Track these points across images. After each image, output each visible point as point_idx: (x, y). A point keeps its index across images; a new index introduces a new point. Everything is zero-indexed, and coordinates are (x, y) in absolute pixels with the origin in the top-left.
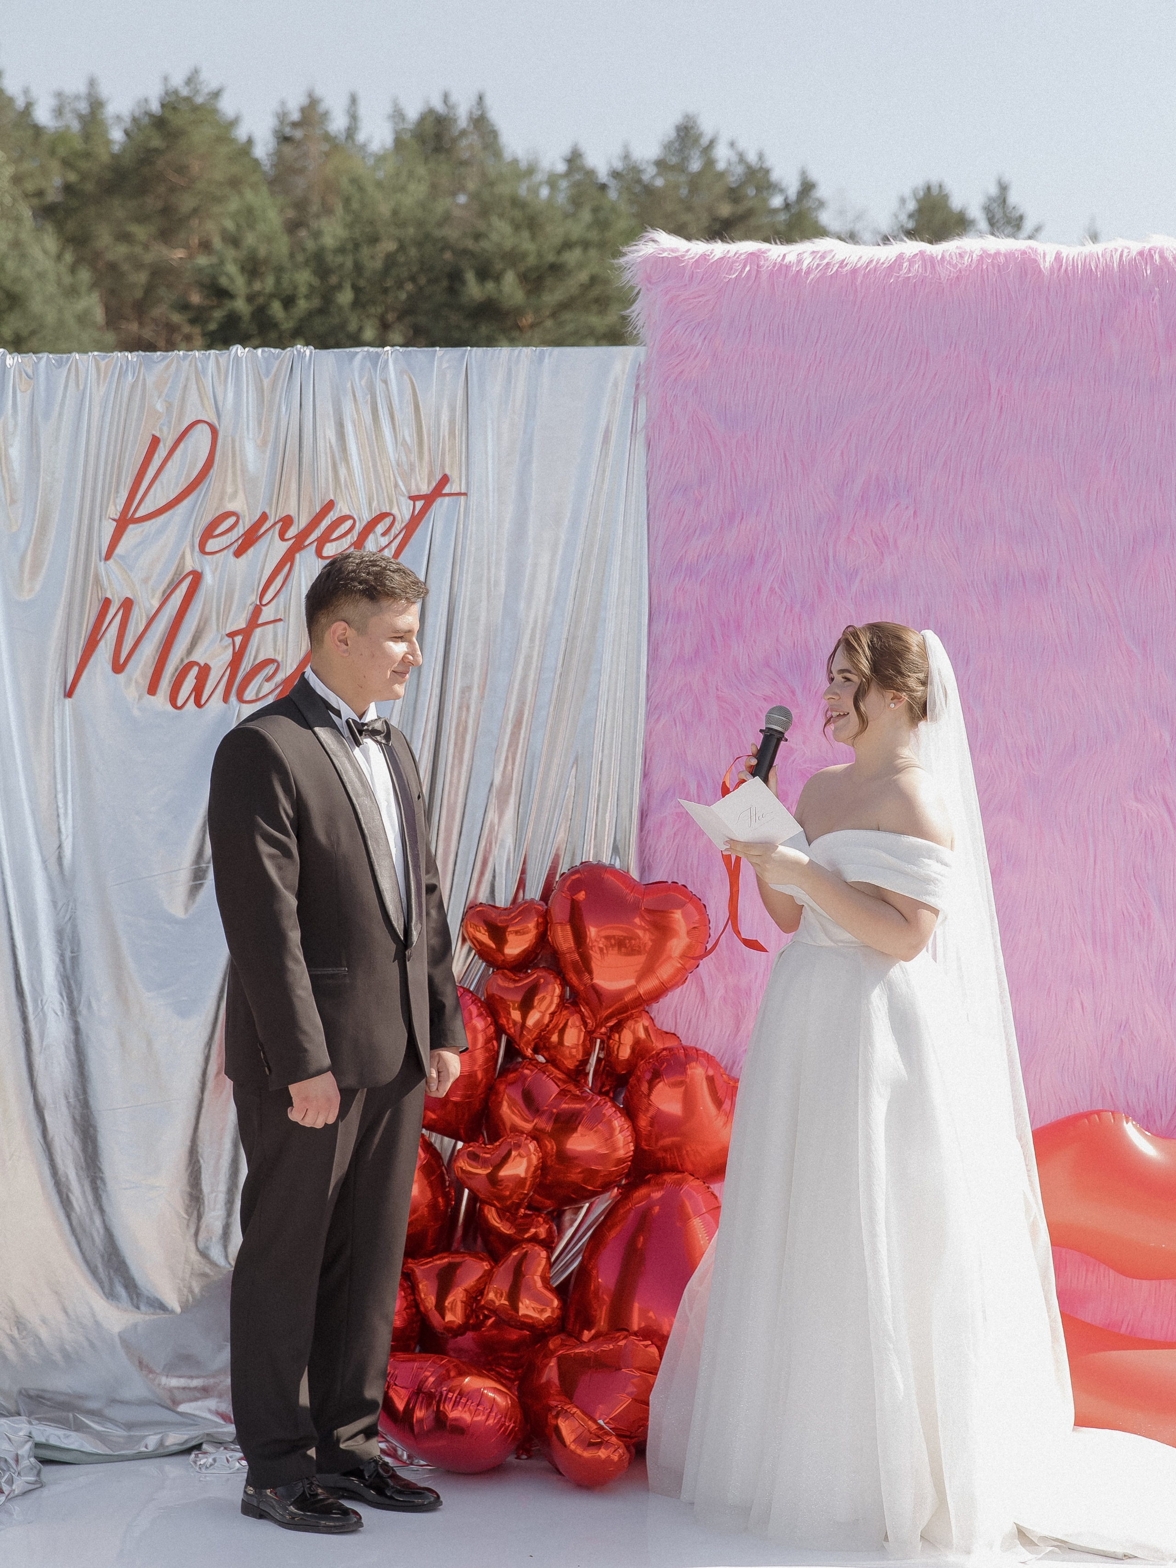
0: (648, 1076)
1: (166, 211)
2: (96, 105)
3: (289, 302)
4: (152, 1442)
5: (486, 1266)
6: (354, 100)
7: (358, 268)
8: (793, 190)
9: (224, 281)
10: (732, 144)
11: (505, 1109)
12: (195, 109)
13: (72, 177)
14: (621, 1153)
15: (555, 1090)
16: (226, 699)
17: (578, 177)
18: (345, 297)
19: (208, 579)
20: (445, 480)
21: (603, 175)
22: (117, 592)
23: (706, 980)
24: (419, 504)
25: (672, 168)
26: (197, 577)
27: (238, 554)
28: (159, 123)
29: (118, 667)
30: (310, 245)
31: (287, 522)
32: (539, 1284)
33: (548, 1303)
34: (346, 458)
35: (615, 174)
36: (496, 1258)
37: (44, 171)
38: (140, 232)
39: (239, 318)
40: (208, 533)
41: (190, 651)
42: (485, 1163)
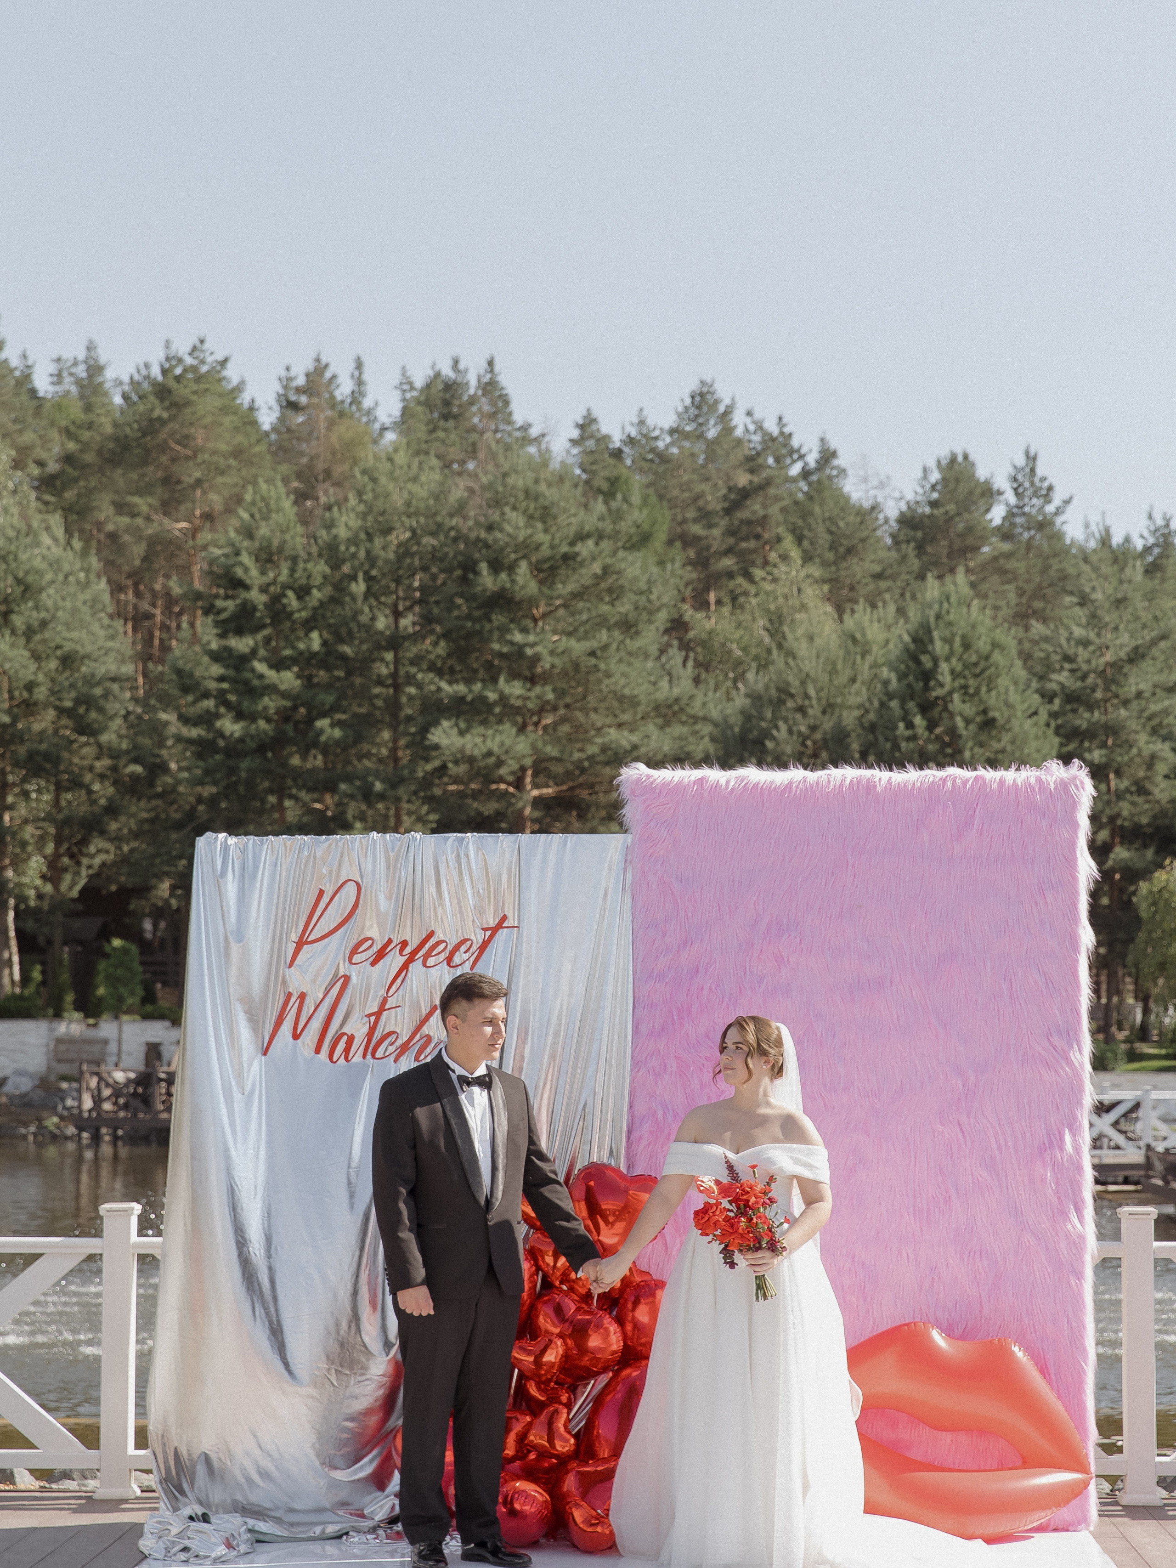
0: (632, 1299)
1: (169, 481)
2: (95, 369)
3: (303, 592)
4: (318, 1530)
5: (528, 1419)
6: (359, 365)
7: (371, 559)
8: (812, 460)
9: (239, 572)
10: (749, 414)
11: (541, 1319)
12: (199, 378)
13: (71, 446)
14: (614, 1347)
15: (573, 1307)
16: (364, 1056)
17: (590, 444)
18: (359, 587)
19: (354, 979)
20: (504, 918)
21: (617, 440)
22: (295, 988)
23: (668, 1238)
24: (488, 933)
25: (687, 436)
26: (347, 978)
27: (373, 964)
28: (162, 392)
29: (296, 1036)
30: (323, 535)
31: (404, 944)
32: (562, 1429)
33: (568, 1441)
34: (442, 905)
35: (630, 441)
36: (535, 1415)
37: (45, 441)
38: (141, 503)
39: (255, 608)
40: (354, 951)
41: (342, 1026)
42: (529, 1353)
